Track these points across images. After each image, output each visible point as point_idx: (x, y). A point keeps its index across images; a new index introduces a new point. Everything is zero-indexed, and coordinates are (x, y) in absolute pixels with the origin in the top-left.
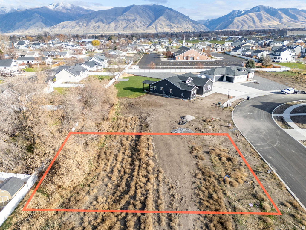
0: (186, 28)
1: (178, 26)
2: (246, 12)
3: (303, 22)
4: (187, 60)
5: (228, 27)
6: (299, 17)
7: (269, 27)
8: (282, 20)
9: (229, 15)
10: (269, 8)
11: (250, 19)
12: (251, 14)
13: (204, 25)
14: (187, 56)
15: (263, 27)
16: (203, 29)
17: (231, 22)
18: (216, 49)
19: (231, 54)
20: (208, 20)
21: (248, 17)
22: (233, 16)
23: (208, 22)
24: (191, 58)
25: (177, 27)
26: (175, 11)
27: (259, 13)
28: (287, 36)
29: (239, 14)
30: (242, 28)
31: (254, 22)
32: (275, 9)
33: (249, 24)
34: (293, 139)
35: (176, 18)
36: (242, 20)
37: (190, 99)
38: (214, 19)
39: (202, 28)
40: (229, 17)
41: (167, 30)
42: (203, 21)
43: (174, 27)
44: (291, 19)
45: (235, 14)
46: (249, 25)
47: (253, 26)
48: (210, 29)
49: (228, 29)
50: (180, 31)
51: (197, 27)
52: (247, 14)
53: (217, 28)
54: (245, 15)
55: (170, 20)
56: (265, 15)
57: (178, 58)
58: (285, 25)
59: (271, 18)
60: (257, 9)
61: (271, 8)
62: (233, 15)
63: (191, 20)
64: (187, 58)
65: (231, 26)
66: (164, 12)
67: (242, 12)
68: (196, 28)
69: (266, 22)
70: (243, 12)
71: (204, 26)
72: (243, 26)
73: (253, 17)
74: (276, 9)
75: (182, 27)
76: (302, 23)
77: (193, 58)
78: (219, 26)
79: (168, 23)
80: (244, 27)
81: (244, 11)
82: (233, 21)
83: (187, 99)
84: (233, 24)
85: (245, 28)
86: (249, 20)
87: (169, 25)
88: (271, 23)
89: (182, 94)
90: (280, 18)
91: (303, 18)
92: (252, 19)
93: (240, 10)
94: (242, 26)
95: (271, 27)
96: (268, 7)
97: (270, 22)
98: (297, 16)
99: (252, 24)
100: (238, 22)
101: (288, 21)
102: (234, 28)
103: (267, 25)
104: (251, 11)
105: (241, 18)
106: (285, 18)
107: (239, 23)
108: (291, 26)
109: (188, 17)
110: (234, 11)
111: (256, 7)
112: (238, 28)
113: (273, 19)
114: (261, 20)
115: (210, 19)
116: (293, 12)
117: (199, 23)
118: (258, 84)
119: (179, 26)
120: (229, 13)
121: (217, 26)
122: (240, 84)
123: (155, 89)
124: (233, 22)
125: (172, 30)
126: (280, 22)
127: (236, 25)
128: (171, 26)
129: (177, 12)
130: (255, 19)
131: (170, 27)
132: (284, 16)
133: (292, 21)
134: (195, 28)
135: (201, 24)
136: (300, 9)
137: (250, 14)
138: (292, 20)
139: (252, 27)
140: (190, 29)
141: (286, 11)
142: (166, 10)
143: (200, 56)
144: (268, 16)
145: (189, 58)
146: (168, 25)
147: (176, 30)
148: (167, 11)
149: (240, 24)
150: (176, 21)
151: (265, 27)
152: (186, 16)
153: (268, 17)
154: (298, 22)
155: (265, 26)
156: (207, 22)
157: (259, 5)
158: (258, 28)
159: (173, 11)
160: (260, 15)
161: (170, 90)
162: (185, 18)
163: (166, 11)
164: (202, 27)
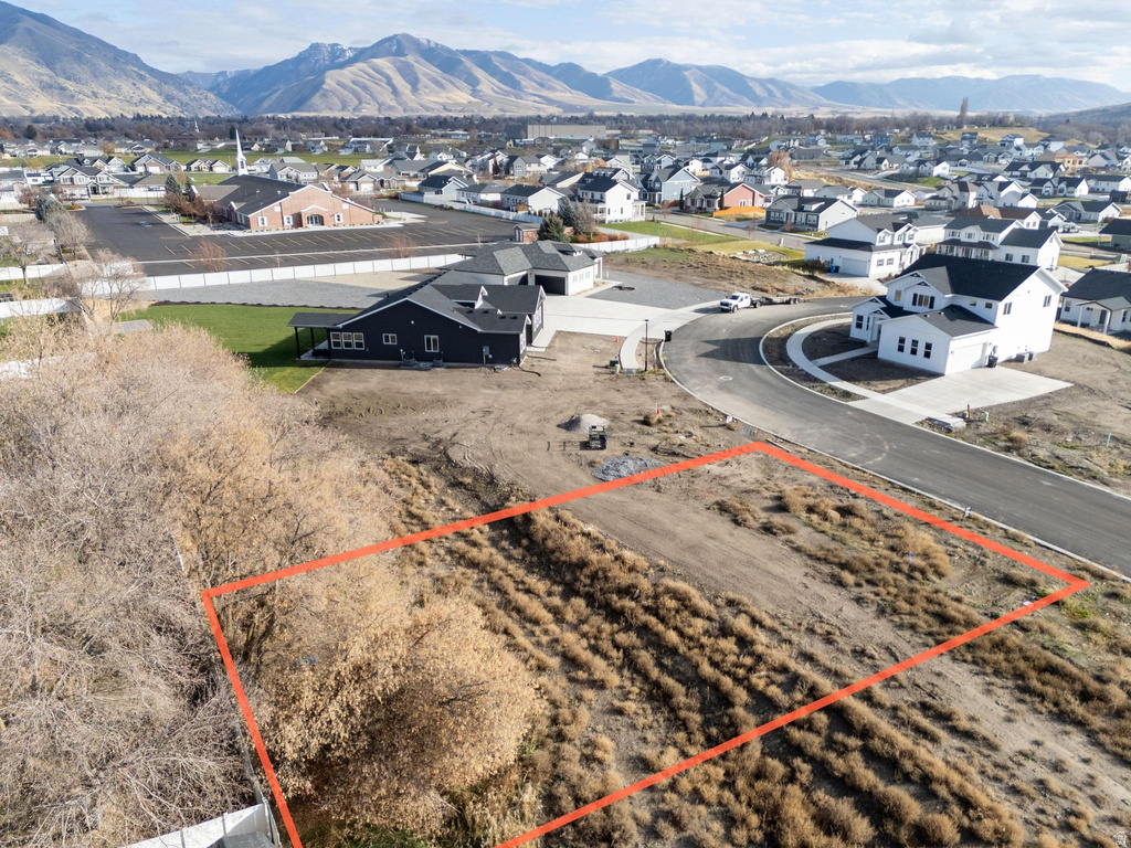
0: (134, 100)
1: (96, 90)
2: (361, 55)
3: (537, 99)
4: (300, 230)
5: (308, 104)
6: (524, 82)
7: (445, 109)
8: (478, 88)
9: (301, 58)
10: (432, 45)
11: (380, 80)
12: (377, 61)
13: (211, 90)
14: (295, 211)
15: (427, 109)
16: (210, 107)
17: (317, 86)
18: (356, 183)
19: (429, 202)
20: (223, 73)
21: (371, 71)
22: (316, 63)
23: (225, 83)
24: (310, 219)
25: (95, 94)
26: (66, 26)
27: (402, 59)
28: (531, 139)
29: (337, 58)
30: (360, 110)
31: (395, 91)
32: (450, 51)
33: (381, 99)
34: (899, 425)
35: (79, 58)
36: (354, 82)
37: (519, 362)
38: (246, 73)
39: (204, 101)
40: (303, 67)
41: (45, 105)
42: (204, 76)
43: (80, 96)
44: (502, 86)
45: (324, 60)
46: (380, 101)
47: (393, 103)
48: (239, 107)
49: (309, 111)
50: (110, 114)
51: (182, 96)
52: (364, 61)
53: (266, 104)
54: (360, 65)
55: (50, 65)
56: (424, 69)
57: (260, 222)
58: (491, 104)
59: (444, 78)
60: (395, 46)
61: (437, 44)
62: (318, 60)
63: (152, 69)
64: (298, 221)
65: (316, 99)
66: (15, 30)
67: (344, 51)
68: (183, 105)
69: (431, 92)
70: (349, 54)
71: (211, 96)
72: (360, 103)
73: (386, 71)
74: (454, 49)
75: (115, 96)
76: (534, 101)
77: (319, 220)
78: (275, 96)
79: (45, 78)
80: (364, 105)
81: (350, 48)
82: (324, 82)
83: (509, 363)
84: (324, 95)
85: (370, 111)
86: (376, 83)
87: (50, 87)
88: (450, 95)
89: (486, 350)
90: (473, 82)
91: (534, 84)
92: (385, 80)
93: (337, 45)
94: (356, 102)
95: (450, 111)
96: (429, 41)
97: (444, 94)
98: (518, 77)
99: (389, 99)
100: (342, 90)
101: (497, 93)
102: (331, 109)
103: (438, 103)
104: (378, 49)
105: (347, 71)
106: (487, 84)
107: (346, 93)
108: (507, 108)
109: (136, 57)
110: (315, 47)
111: (390, 39)
112: (344, 108)
113: (453, 83)
114: (414, 83)
115: (231, 70)
116: (505, 66)
117: (190, 84)
118: (630, 292)
119: (103, 92)
120: (301, 54)
121: (265, 98)
122: (588, 297)
123: (359, 345)
124: (324, 86)
125: (70, 109)
126: (475, 93)
127: (336, 100)
128: (63, 89)
129: (78, 34)
130: (394, 81)
131: (60, 95)
132: (479, 73)
133: (507, 94)
134: (176, 101)
135: (199, 89)
136: (519, 57)
137: (374, 60)
138: (508, 89)
139: (391, 108)
140: (155, 106)
141: (483, 59)
142: (18, 20)
143: (343, 211)
144: (435, 72)
145: (304, 221)
146: (47, 88)
147: (91, 107)
148: (29, 23)
149: (351, 96)
150: (82, 71)
151: (433, 109)
152: (126, 54)
153: (434, 74)
154: (524, 97)
155: (431, 105)
156: (221, 79)
157: (399, 31)
158: (412, 110)
159: (59, 29)
160: (408, 65)
161: (429, 340)
162: (122, 61)
163: (21, 25)
164: (206, 98)
